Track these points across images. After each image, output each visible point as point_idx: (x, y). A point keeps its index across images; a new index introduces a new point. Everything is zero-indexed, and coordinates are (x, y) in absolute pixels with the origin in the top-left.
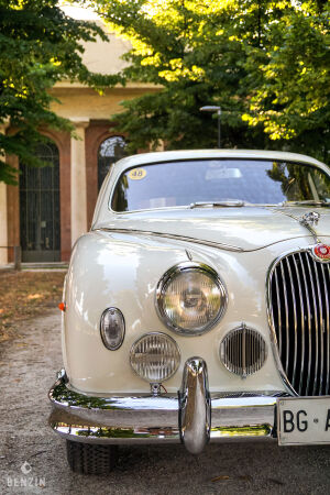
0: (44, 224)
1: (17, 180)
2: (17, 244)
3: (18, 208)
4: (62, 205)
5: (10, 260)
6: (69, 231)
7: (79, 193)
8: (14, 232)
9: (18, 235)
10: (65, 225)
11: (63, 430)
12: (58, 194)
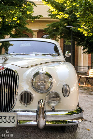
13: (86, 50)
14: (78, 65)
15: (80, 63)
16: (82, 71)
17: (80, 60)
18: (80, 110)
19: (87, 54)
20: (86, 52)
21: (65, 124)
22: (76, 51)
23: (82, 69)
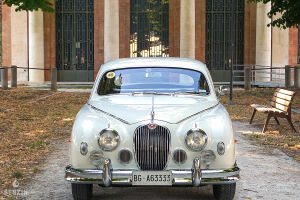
0: (78, 45)
1: (54, 7)
2: (53, 66)
3: (54, 30)
4: (96, 27)
5: (46, 79)
6: (102, 52)
7: (112, 16)
8: (51, 52)
9: (54, 55)
10: (98, 46)
11: (69, 179)
12: (92, 16)
13: (279, 16)
14: (254, 62)
15: (262, 54)
16: (269, 80)
17: (263, 44)
18: (236, 169)
19: (284, 28)
20: (280, 22)
21: (219, 182)
22: (249, 13)
23: (269, 75)
